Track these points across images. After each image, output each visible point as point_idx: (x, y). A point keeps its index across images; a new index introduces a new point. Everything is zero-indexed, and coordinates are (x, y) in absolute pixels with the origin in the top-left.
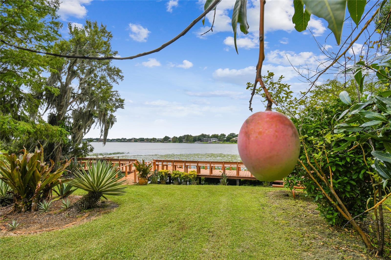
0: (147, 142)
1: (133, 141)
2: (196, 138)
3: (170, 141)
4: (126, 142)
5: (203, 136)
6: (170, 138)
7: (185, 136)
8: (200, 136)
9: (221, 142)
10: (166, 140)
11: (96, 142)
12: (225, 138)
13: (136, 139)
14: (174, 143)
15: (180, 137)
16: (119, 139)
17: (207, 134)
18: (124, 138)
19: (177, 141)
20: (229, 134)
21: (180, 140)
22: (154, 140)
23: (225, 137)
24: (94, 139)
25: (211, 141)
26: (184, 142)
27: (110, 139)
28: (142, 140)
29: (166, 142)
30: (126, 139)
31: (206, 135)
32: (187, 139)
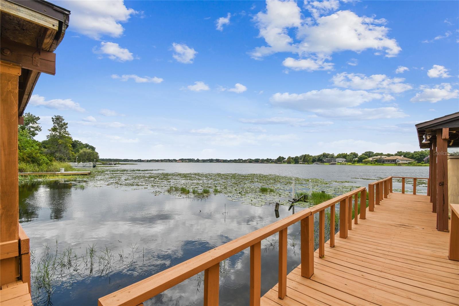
0: (261, 163)
1: (248, 162)
2: (315, 158)
3: (284, 162)
4: (241, 162)
5: (325, 155)
6: (285, 158)
7: (302, 156)
8: (321, 155)
9: (349, 163)
10: (280, 160)
11: (215, 162)
12: (357, 159)
13: (252, 160)
14: (289, 163)
15: (297, 157)
16: (235, 160)
17: (331, 153)
18: (241, 159)
19: (292, 162)
20: (364, 152)
21: (296, 160)
22: (268, 161)
23: (356, 157)
24: (214, 160)
25: (335, 161)
26: (300, 163)
27: (227, 160)
28: (257, 161)
29: (280, 163)
30: (242, 160)
31: (329, 154)
32: (303, 160)
